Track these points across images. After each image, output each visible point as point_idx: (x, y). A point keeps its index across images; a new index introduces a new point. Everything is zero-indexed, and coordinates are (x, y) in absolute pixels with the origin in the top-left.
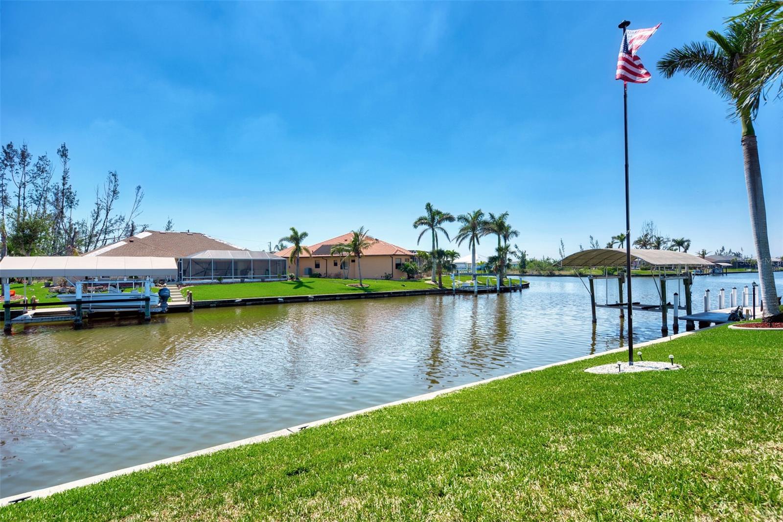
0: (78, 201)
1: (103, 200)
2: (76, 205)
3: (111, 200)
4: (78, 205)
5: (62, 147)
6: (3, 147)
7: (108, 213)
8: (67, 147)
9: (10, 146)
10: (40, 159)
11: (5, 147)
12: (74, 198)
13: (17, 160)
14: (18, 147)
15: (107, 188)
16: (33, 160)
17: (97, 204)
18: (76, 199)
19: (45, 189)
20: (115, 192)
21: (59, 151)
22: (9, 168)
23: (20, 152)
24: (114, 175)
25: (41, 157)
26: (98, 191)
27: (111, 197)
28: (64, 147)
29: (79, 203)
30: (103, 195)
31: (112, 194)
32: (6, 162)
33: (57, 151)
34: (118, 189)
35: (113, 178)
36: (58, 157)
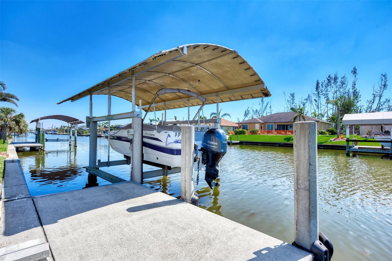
0: (361, 95)
1: (378, 91)
2: (360, 98)
3: (382, 91)
4: (360, 97)
5: (354, 69)
6: (327, 78)
7: (380, 98)
8: (356, 68)
9: (329, 76)
10: (342, 78)
11: (328, 78)
12: (358, 94)
13: (333, 82)
14: (333, 76)
15: (380, 84)
16: (339, 80)
17: (373, 94)
18: (360, 94)
19: (344, 93)
20: (385, 86)
21: (352, 71)
22: (329, 86)
23: (333, 78)
24: (384, 76)
25: (342, 77)
26: (374, 87)
27: (382, 89)
28: (355, 68)
29: (361, 97)
30: (377, 88)
31: (383, 87)
32: (328, 84)
33: (351, 72)
34: (387, 83)
35: (383, 78)
36: (352, 74)
